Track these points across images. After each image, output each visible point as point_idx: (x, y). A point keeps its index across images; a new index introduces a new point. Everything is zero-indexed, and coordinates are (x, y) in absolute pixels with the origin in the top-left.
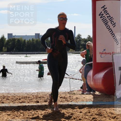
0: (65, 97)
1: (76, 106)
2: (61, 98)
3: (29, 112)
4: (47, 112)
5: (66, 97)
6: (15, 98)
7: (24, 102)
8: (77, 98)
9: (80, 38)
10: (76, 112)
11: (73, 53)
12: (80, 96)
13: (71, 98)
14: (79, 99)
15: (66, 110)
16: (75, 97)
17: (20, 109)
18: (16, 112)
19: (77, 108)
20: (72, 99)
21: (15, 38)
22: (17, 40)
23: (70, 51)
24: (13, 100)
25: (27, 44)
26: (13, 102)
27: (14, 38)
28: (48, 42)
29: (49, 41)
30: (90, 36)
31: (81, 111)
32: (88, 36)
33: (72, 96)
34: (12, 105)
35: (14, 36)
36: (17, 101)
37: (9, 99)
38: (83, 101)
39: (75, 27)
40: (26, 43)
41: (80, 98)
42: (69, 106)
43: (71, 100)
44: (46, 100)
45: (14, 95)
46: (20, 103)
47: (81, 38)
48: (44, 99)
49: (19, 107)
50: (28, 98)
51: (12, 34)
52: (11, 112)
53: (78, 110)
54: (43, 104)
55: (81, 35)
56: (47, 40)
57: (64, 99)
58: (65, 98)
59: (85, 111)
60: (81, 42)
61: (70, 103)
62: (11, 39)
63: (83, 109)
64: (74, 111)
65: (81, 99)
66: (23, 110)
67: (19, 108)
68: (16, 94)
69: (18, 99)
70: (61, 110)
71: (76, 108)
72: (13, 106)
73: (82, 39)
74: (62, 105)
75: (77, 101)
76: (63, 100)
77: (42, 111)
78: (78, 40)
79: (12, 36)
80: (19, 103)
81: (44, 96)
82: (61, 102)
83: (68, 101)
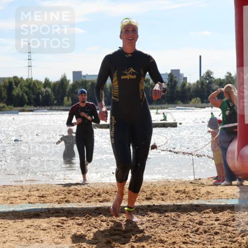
0: (185, 190)
1: (207, 207)
2: (177, 193)
3: (118, 218)
4: (152, 218)
5: (187, 190)
6: (91, 192)
7: (107, 201)
8: (208, 192)
9: (211, 77)
10: (208, 219)
11: (197, 107)
12: (214, 189)
13: (196, 193)
14: (213, 195)
15: (189, 215)
16: (203, 190)
17: (100, 214)
18: (93, 218)
19: (210, 211)
20: (198, 194)
21: (87, 79)
22: (90, 84)
23: (191, 103)
24: (86, 197)
25: (109, 90)
26: (87, 201)
27: (84, 79)
28: (149, 86)
29: (151, 84)
30: (230, 74)
31: (218, 216)
32: (228, 73)
33: (200, 188)
34: (84, 205)
35: (85, 77)
36: (94, 199)
37: (79, 194)
38: (220, 198)
39: (200, 57)
40: (107, 89)
41: (214, 192)
42: (194, 208)
43: (197, 197)
44: (148, 197)
45: (88, 188)
46: (100, 202)
47: (213, 78)
48: (145, 194)
49: (97, 209)
50: (113, 193)
51: (80, 72)
52: (84, 220)
53: (212, 214)
54: (143, 204)
55: (212, 72)
56: (148, 83)
57: (184, 195)
58: (184, 193)
59: (226, 218)
60: (212, 86)
61: (195, 202)
62: (78, 81)
63: (220, 214)
64: (203, 217)
65: (216, 195)
66: (105, 215)
67: (98, 212)
68: (91, 186)
69: (95, 194)
70: (179, 215)
71: (208, 210)
72: (86, 208)
73: (215, 81)
74: (180, 205)
75: (209, 198)
76: (181, 196)
77: (143, 217)
78: (208, 82)
79: (81, 76)
80: (98, 202)
81: (145, 190)
82: (178, 201)
83: (191, 198)
